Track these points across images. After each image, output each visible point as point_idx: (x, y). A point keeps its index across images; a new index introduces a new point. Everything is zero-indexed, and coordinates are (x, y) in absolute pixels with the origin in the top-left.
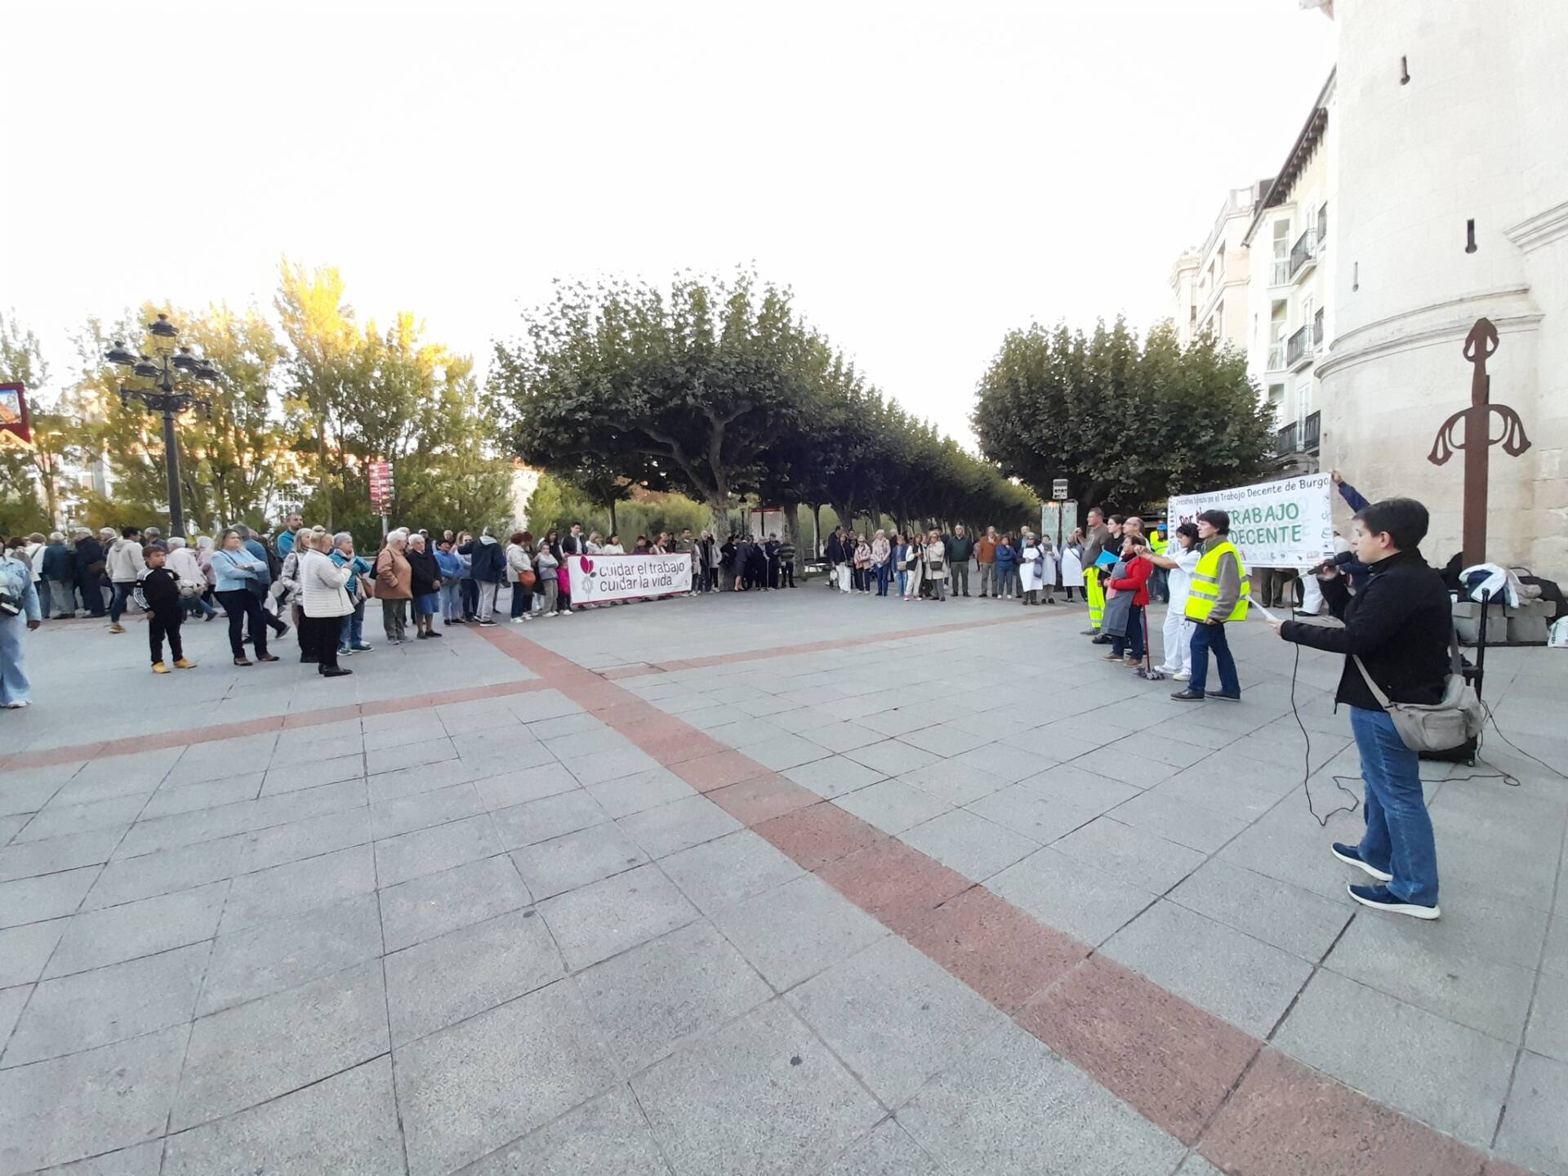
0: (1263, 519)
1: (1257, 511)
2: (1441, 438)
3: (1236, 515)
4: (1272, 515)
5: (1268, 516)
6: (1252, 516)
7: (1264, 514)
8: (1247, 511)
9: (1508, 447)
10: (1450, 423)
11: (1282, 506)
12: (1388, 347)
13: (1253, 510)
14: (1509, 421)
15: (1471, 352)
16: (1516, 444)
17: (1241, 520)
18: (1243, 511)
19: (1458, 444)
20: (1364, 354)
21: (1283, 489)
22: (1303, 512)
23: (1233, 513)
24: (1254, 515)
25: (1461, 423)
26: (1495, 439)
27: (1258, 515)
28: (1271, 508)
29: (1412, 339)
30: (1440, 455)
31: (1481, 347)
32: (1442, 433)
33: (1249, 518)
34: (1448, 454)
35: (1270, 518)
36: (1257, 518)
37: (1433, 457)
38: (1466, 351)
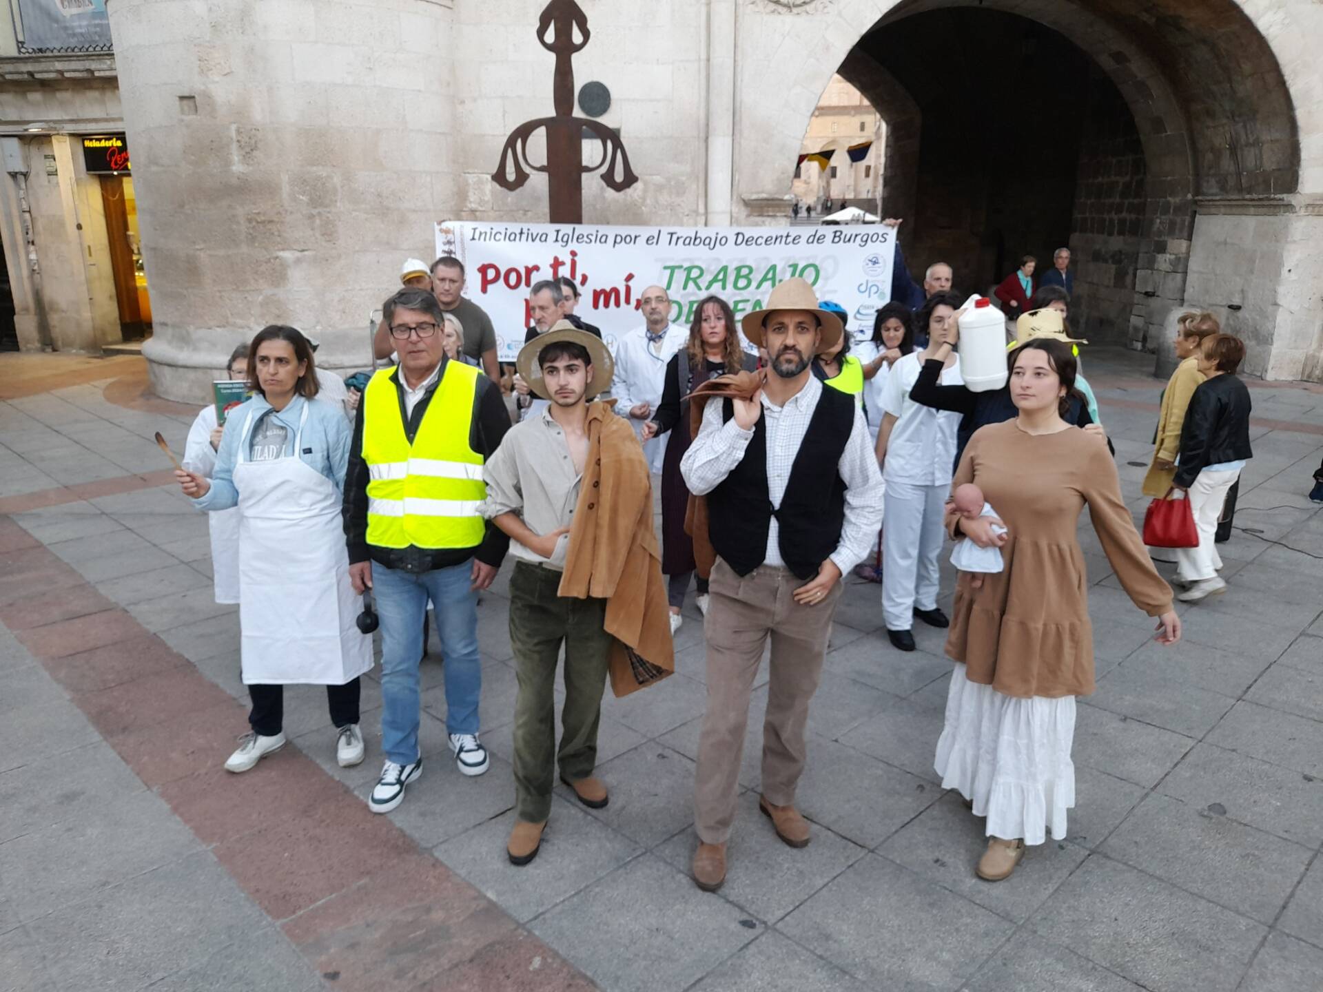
0: (754, 284)
1: (745, 271)
2: (510, 151)
3: (695, 273)
4: (773, 279)
5: (764, 279)
6: (731, 279)
7: (756, 277)
8: (725, 269)
9: (608, 178)
10: (524, 132)
11: (795, 266)
13: (738, 269)
15: (550, 37)
17: (703, 282)
18: (715, 268)
21: (803, 240)
23: (689, 270)
24: (738, 277)
27: (746, 277)
28: (773, 268)
31: (564, 34)
32: (511, 143)
33: (724, 281)
34: (522, 177)
35: (767, 284)
36: (742, 283)
38: (541, 33)
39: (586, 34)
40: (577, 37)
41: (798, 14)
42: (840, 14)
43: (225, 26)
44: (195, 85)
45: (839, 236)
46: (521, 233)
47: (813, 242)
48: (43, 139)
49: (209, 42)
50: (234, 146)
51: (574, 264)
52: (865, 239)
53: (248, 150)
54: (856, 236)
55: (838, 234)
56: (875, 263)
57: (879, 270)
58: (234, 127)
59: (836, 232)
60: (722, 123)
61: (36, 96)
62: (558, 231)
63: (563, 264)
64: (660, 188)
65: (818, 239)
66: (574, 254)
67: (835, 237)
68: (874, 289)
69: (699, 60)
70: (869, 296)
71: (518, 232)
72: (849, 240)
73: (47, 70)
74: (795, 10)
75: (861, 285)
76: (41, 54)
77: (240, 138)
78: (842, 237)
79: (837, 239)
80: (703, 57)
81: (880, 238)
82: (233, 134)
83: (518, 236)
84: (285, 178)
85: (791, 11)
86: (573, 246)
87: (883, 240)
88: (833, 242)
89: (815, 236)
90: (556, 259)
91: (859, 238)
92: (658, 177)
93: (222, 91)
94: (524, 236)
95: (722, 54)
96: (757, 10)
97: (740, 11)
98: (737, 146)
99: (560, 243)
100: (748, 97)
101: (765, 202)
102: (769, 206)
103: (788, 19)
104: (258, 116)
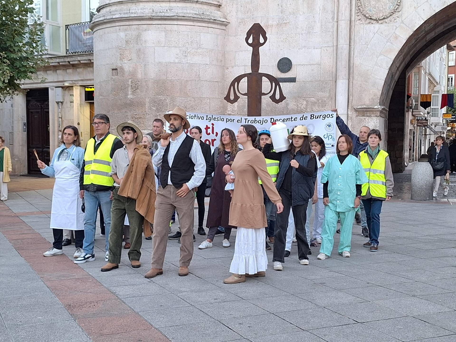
2: (232, 88)
9: (273, 98)
10: (238, 79)
12: (165, 19)
14: (274, 84)
15: (250, 41)
16: (278, 97)
19: (243, 93)
20: (151, 19)
21: (298, 119)
26: (265, 93)
29: (183, 19)
30: (232, 97)
31: (257, 39)
32: (233, 84)
34: (236, 98)
37: (227, 98)
38: (247, 40)
39: (265, 39)
40: (262, 40)
41: (382, 23)
42: (402, 22)
43: (130, 42)
44: (119, 64)
45: (313, 117)
46: (195, 116)
47: (302, 120)
48: (70, 88)
49: (124, 48)
50: (130, 88)
51: (213, 128)
52: (324, 117)
53: (135, 89)
54: (320, 116)
55: (312, 116)
56: (329, 126)
57: (331, 129)
58: (130, 80)
59: (311, 115)
60: (343, 73)
61: (70, 71)
62: (207, 116)
63: (209, 128)
64: (314, 104)
65: (305, 118)
66: (213, 124)
67: (311, 117)
69: (333, 46)
72: (318, 118)
73: (74, 60)
74: (380, 22)
75: (325, 135)
76: (75, 54)
77: (132, 85)
78: (315, 116)
79: (312, 118)
80: (335, 44)
81: (331, 116)
82: (130, 83)
83: (194, 117)
84: (147, 100)
85: (378, 22)
88: (311, 119)
89: (303, 117)
90: (207, 126)
91: (321, 116)
92: (313, 98)
93: (127, 67)
94: (196, 117)
95: (343, 43)
96: (361, 22)
97: (353, 24)
98: (351, 84)
99: (208, 120)
100: (357, 61)
101: (365, 110)
102: (367, 111)
103: (376, 26)
104: (139, 76)
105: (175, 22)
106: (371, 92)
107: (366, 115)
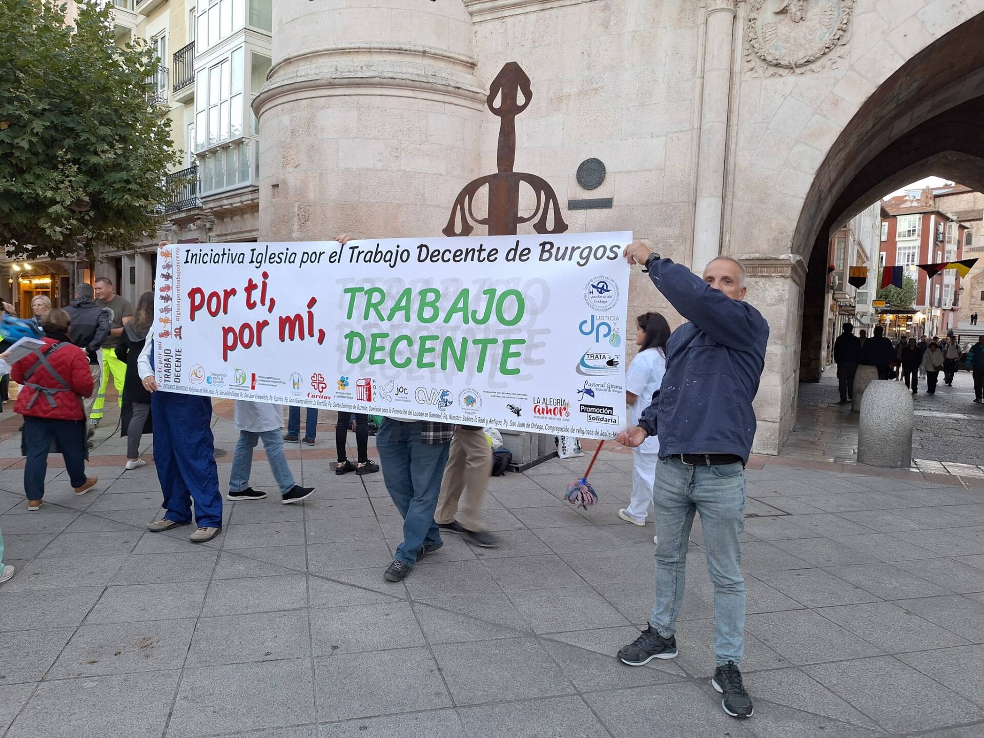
0: (442, 316)
1: (431, 297)
2: (459, 207)
3: (376, 297)
4: (465, 309)
5: (454, 309)
6: (415, 306)
7: (445, 305)
8: (407, 292)
9: (541, 227)
10: (470, 190)
11: (491, 292)
12: (358, 85)
13: (423, 293)
14: (543, 196)
16: (550, 226)
17: (385, 309)
18: (396, 291)
19: (480, 219)
20: (331, 85)
21: (501, 255)
22: (534, 313)
23: (370, 292)
24: (423, 304)
25: (484, 191)
26: (526, 216)
27: (432, 304)
28: (465, 293)
29: (392, 83)
30: (457, 227)
31: (509, 98)
32: (460, 201)
33: (407, 309)
34: (467, 229)
35: (457, 317)
36: (428, 313)
37: (449, 230)
38: (490, 100)
39: (528, 95)
41: (802, 74)
42: (852, 68)
43: (298, 131)
45: (549, 251)
46: (224, 254)
47: (514, 259)
49: (289, 144)
50: (296, 219)
51: (265, 285)
52: (585, 254)
53: (303, 221)
54: (573, 249)
55: (548, 247)
56: (602, 290)
57: (611, 300)
58: (297, 204)
59: (543, 245)
60: (711, 183)
62: (253, 250)
63: (255, 287)
65: (521, 255)
66: (265, 275)
67: (543, 251)
68: (603, 330)
69: (693, 128)
70: (597, 341)
71: (221, 253)
72: (563, 257)
74: (798, 71)
75: (585, 322)
77: (299, 213)
78: (554, 251)
79: (546, 255)
80: (696, 125)
81: (608, 253)
82: (296, 209)
85: (794, 72)
86: (266, 267)
87: (612, 255)
88: (541, 259)
89: (516, 250)
90: (250, 281)
91: (577, 252)
93: (293, 179)
94: (226, 257)
95: (714, 119)
96: (756, 75)
97: (737, 79)
98: (728, 208)
99: (255, 264)
100: (742, 158)
101: (758, 262)
102: (762, 266)
103: (790, 80)
104: (312, 196)
105: (378, 91)
106: (773, 225)
107: (760, 274)
